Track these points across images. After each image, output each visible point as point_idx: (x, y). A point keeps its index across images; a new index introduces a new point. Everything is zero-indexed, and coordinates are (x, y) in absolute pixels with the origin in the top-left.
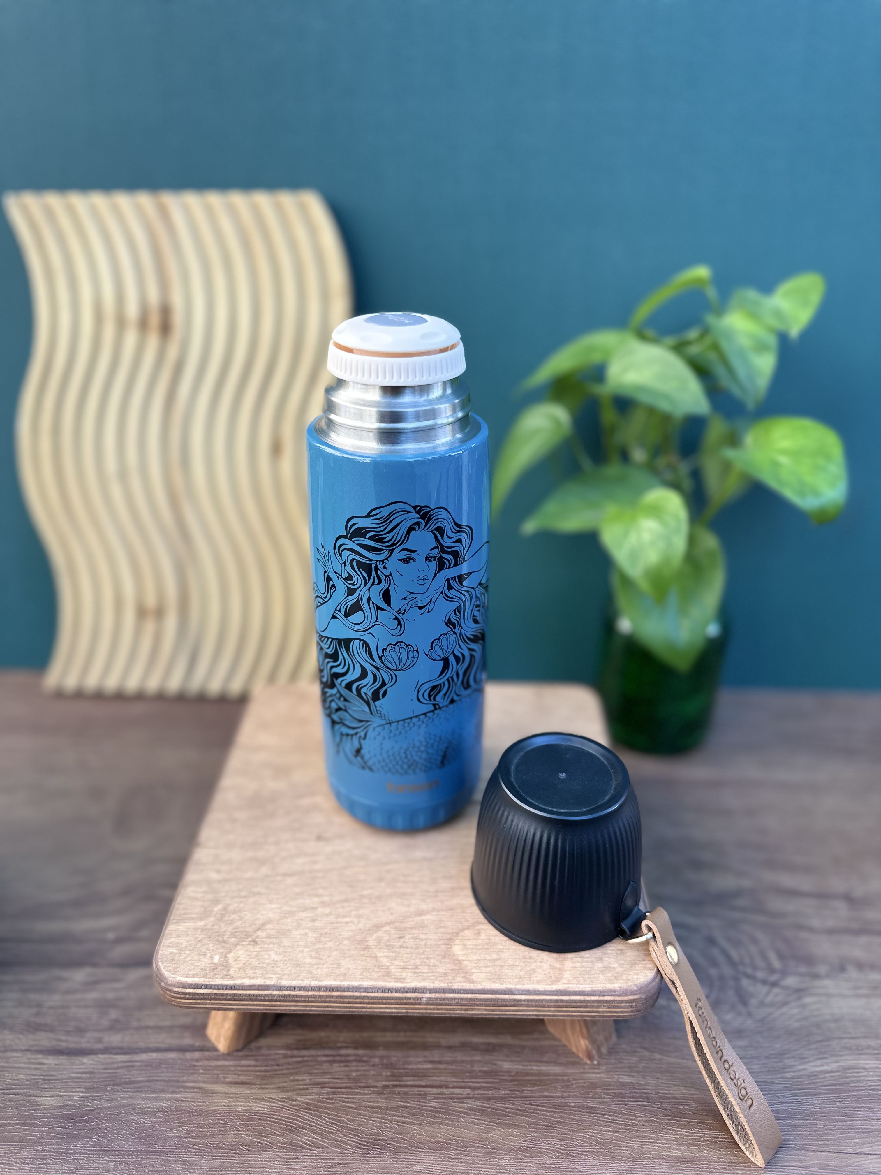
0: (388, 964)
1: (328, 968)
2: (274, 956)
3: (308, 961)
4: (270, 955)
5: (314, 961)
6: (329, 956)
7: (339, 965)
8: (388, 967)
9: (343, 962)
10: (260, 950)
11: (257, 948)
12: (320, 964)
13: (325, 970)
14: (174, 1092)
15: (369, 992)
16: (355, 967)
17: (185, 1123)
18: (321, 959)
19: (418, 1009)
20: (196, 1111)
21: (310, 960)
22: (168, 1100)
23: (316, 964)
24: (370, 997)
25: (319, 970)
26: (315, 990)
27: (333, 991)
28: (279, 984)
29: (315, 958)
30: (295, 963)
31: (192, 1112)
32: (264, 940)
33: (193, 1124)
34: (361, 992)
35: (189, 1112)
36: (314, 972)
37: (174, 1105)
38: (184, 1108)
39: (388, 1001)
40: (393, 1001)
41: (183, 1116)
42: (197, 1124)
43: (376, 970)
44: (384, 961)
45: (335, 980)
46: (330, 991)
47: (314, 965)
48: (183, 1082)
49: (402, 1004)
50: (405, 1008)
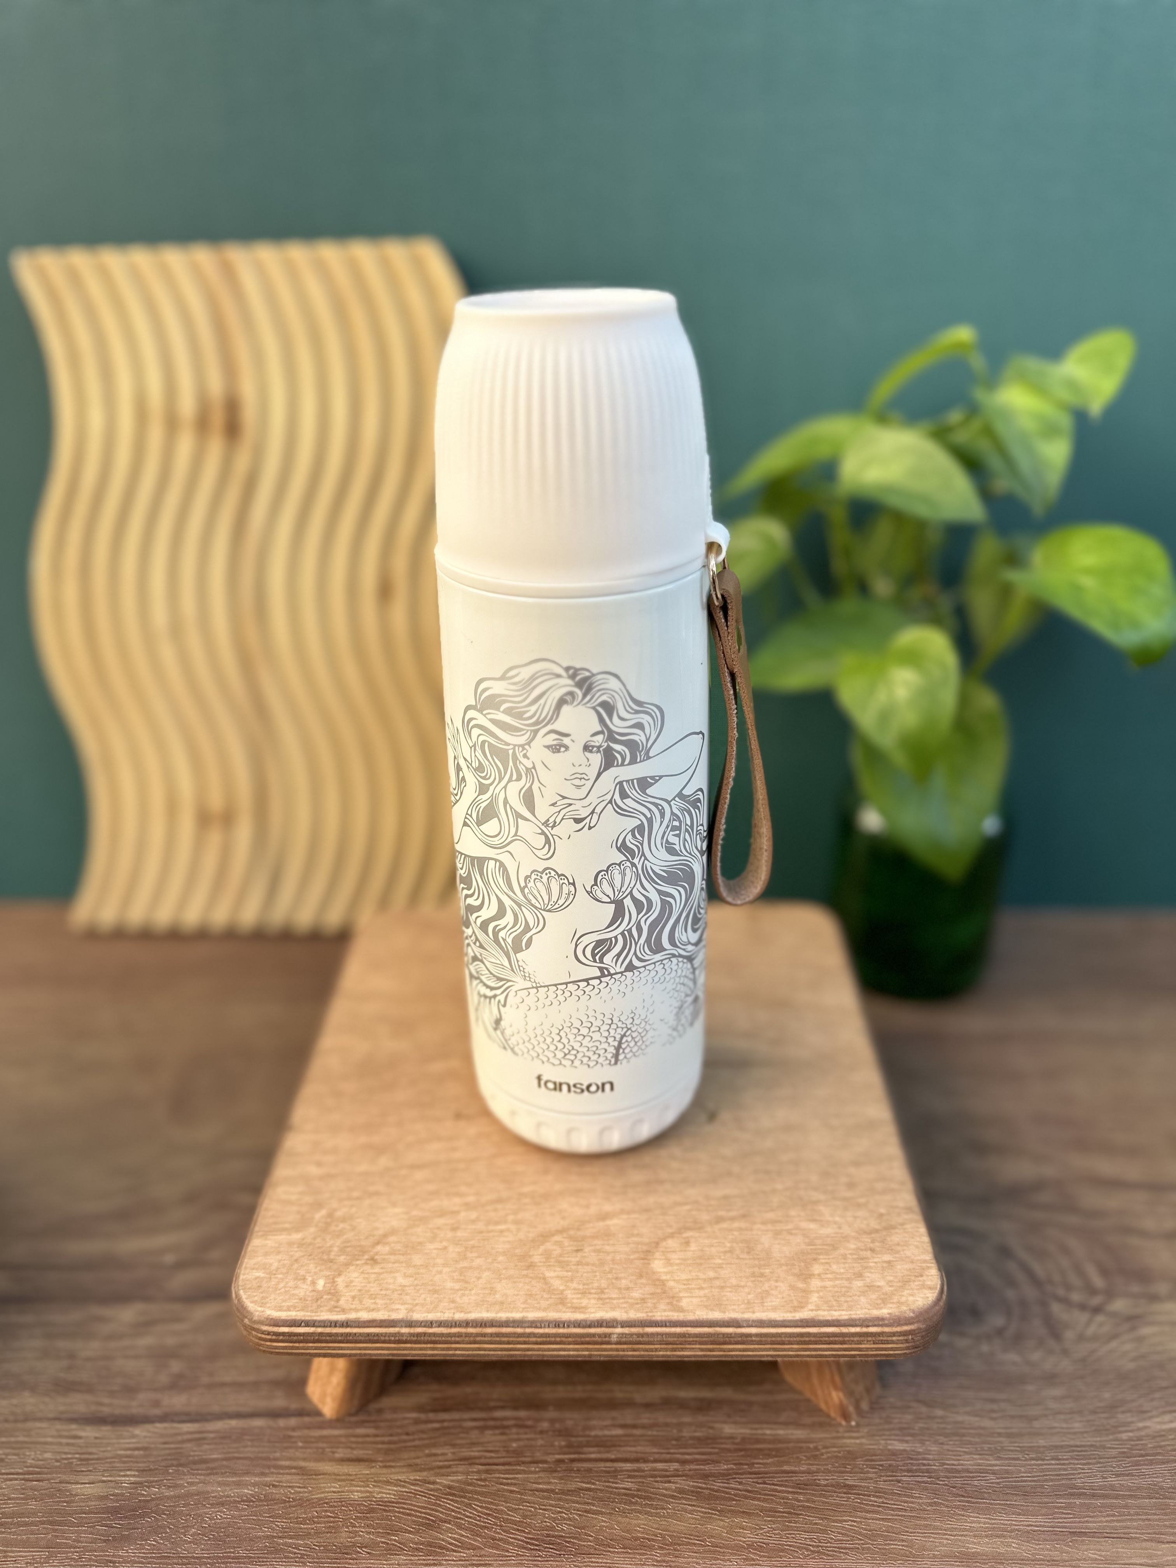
0: (561, 1288)
1: (478, 1295)
2: (401, 1280)
3: (449, 1285)
4: (395, 1278)
5: (457, 1286)
6: (479, 1278)
7: (493, 1291)
8: (562, 1292)
9: (499, 1286)
10: (381, 1271)
11: (377, 1269)
12: (466, 1289)
13: (473, 1298)
14: (263, 1474)
15: (536, 1327)
16: (516, 1293)
17: (279, 1516)
18: (467, 1282)
19: (605, 1350)
20: (294, 1500)
21: (452, 1285)
22: (254, 1485)
23: (460, 1290)
24: (538, 1334)
25: (465, 1298)
26: (460, 1326)
27: (486, 1326)
28: (409, 1318)
29: (458, 1281)
30: (431, 1288)
31: (289, 1502)
32: (386, 1257)
33: (290, 1518)
34: (525, 1327)
35: (285, 1501)
36: (458, 1299)
37: (264, 1493)
38: (277, 1496)
39: (563, 1339)
40: (570, 1339)
41: (276, 1507)
42: (297, 1518)
43: (546, 1296)
44: (557, 1284)
45: (488, 1311)
46: (481, 1326)
47: (458, 1290)
48: (276, 1459)
49: (582, 1343)
50: (587, 1350)
